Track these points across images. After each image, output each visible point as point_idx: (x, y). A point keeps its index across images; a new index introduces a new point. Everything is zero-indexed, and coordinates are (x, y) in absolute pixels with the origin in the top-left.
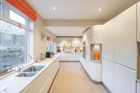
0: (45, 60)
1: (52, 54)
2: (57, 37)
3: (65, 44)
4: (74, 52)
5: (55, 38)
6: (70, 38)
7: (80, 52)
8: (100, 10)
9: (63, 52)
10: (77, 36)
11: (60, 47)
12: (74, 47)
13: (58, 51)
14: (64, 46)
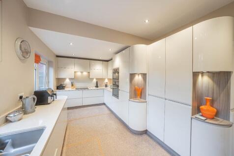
0: (34, 111)
1: (51, 96)
2: (58, 56)
3: (75, 72)
4: (95, 88)
5: (53, 59)
6: (87, 61)
7: (104, 87)
8: (147, 21)
9: (70, 89)
10: (100, 58)
11: (64, 79)
12: (93, 79)
13: (60, 87)
14: (73, 77)
